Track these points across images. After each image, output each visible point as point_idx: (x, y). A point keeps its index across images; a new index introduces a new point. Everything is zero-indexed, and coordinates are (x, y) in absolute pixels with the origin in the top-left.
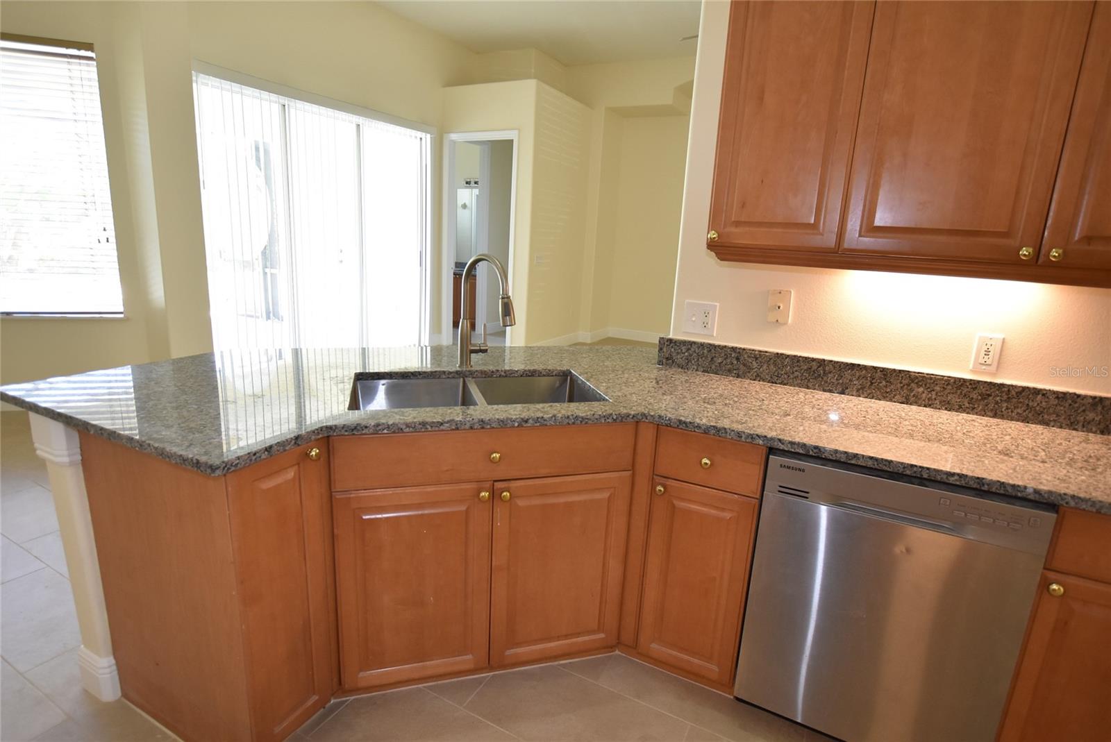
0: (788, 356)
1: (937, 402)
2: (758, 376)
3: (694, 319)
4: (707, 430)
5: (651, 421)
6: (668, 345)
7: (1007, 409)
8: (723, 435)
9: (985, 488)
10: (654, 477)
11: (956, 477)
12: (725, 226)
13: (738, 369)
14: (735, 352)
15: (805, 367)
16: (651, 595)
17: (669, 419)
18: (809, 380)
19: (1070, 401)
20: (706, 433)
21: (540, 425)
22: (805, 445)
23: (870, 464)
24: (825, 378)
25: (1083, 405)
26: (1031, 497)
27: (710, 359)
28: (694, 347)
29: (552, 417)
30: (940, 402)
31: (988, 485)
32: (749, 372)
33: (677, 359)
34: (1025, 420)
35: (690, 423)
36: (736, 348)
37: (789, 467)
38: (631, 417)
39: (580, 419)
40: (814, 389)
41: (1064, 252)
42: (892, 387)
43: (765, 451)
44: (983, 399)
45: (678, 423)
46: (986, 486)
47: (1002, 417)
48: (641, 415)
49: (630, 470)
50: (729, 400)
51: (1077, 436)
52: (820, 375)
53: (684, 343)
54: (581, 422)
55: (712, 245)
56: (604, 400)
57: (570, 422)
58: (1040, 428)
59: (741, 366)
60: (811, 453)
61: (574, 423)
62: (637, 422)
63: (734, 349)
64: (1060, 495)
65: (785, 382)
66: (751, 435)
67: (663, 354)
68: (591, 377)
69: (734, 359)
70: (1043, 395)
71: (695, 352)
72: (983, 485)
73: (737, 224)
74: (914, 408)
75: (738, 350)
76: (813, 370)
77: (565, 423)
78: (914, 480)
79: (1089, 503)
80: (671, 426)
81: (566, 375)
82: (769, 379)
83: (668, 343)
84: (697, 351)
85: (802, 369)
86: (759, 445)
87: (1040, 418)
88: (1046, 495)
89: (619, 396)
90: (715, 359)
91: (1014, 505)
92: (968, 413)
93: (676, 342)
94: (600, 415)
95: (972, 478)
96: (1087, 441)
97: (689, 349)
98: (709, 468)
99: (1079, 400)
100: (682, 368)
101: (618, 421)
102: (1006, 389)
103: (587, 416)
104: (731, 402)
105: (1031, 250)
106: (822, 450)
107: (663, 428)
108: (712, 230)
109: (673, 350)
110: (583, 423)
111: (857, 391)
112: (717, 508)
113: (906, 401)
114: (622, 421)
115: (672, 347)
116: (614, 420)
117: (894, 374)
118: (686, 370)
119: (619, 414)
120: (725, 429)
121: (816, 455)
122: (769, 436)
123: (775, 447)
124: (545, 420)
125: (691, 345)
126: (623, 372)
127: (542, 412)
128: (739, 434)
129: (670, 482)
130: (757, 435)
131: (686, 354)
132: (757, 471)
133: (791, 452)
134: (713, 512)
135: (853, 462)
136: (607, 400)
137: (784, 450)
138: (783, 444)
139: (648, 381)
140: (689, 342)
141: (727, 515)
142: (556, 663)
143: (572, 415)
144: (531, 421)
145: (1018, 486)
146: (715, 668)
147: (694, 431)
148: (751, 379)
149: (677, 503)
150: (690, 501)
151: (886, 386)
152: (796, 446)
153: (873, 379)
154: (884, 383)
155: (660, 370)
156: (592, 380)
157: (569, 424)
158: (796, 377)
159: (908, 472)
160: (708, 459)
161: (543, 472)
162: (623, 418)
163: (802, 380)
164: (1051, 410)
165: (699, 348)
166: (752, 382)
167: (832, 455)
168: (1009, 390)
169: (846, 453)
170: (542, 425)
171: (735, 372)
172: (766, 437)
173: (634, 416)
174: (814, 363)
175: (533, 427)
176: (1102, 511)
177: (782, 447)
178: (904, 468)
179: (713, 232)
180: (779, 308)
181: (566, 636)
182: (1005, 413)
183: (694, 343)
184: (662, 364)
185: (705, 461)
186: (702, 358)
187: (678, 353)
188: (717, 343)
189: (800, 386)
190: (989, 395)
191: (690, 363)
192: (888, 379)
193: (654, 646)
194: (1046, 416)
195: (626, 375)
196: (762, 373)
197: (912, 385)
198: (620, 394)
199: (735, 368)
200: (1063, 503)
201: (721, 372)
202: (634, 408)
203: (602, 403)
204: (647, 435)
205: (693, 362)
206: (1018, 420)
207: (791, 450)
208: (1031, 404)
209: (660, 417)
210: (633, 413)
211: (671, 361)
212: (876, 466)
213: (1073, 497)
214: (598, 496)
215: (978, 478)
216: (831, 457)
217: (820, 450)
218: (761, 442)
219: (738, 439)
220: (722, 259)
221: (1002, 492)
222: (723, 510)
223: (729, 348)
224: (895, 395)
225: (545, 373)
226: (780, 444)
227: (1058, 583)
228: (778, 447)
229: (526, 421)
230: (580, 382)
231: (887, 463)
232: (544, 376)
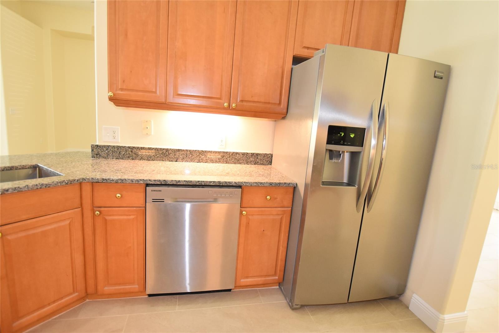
0: (153, 148)
1: (209, 160)
2: (142, 158)
3: (108, 135)
4: (117, 182)
5: (88, 181)
6: (95, 148)
7: (230, 160)
8: (125, 182)
9: (221, 185)
10: (94, 208)
11: (213, 183)
12: (116, 91)
13: (132, 156)
14: (130, 149)
15: (161, 152)
16: (101, 265)
17: (97, 179)
18: (163, 158)
19: (246, 155)
20: (116, 183)
21: (18, 192)
22: (160, 180)
23: (185, 183)
24: (169, 156)
25: (249, 156)
26: (234, 185)
27: (118, 153)
28: (110, 148)
29: (25, 186)
30: (210, 160)
31: (222, 183)
32: (138, 157)
33: (102, 154)
34: (235, 163)
35: (108, 179)
36: (130, 147)
37: (155, 191)
38: (76, 181)
39: (45, 185)
40: (166, 161)
41: (236, 105)
42: (194, 156)
43: (144, 186)
44: (222, 158)
45: (102, 180)
46: (221, 184)
47: (229, 163)
48: (82, 179)
49: (80, 208)
50: (128, 168)
51: (249, 166)
52: (167, 155)
53: (105, 146)
54: (46, 187)
55: (111, 99)
56: (60, 175)
57: (38, 188)
58: (239, 165)
59: (134, 154)
60: (163, 183)
61: (41, 188)
62: (80, 183)
63: (129, 147)
64: (241, 182)
65: (154, 159)
66: (137, 180)
67: (94, 153)
68: (52, 166)
69: (130, 152)
70: (239, 154)
71: (110, 150)
72: (221, 183)
73: (122, 89)
74: (202, 163)
75: (131, 148)
76: (164, 153)
77: (35, 188)
78: (200, 187)
79: (249, 183)
80: (99, 182)
81: (35, 167)
82: (147, 159)
83: (96, 147)
84: (112, 150)
85: (160, 153)
86: (141, 184)
87: (239, 162)
88: (238, 183)
89: (69, 173)
90: (121, 152)
91: (230, 188)
92: (219, 163)
93: (100, 146)
94: (57, 182)
95: (217, 182)
96: (250, 167)
97: (107, 149)
98: (120, 198)
99: (248, 155)
100: (105, 158)
101: (69, 183)
102: (228, 153)
103: (49, 183)
104: (129, 169)
105: (227, 104)
106: (167, 181)
107: (94, 183)
108: (110, 92)
109: (99, 150)
110: (47, 187)
111: (182, 160)
112: (127, 215)
113: (199, 162)
114: (71, 184)
115: (98, 149)
116: (66, 183)
117: (194, 152)
118: (107, 159)
119: (69, 180)
120: (125, 179)
121: (165, 183)
122: (145, 179)
123: (148, 183)
124: (21, 189)
125: (108, 147)
126: (72, 163)
127: (19, 185)
128: (132, 181)
129: (102, 209)
130: (140, 180)
131: (106, 151)
132: (142, 195)
133: (155, 184)
134: (125, 217)
135: (179, 184)
136: (62, 175)
137: (152, 184)
138: (151, 181)
139: (86, 165)
140: (107, 146)
141: (132, 217)
142: (50, 319)
143: (39, 184)
144: (10, 190)
145: (230, 182)
146: (137, 286)
147: (111, 183)
148: (139, 160)
149: (107, 218)
150: (113, 215)
151: (191, 157)
152: (156, 181)
153: (187, 154)
154: (191, 155)
155: (93, 160)
156: (52, 167)
157: (38, 189)
158: (158, 157)
159: (198, 184)
160: (119, 194)
161: (24, 217)
162: (71, 182)
163: (160, 158)
164: (241, 159)
165: (112, 148)
166: (139, 161)
167: (171, 182)
168: (229, 154)
169: (176, 181)
170: (19, 191)
171: (131, 157)
172: (144, 180)
173: (78, 180)
174: (164, 150)
175: (12, 193)
176: (252, 185)
177: (151, 183)
178: (196, 182)
179: (111, 93)
180: (147, 128)
181: (54, 302)
182: (229, 162)
183: (110, 146)
184: (94, 157)
185: (118, 195)
186: (114, 153)
187: (102, 151)
188: (121, 145)
189: (159, 160)
190: (224, 156)
191: (109, 156)
192: (192, 154)
193: (106, 288)
194: (240, 161)
195: (73, 164)
196: (143, 157)
197: (200, 155)
198: (69, 172)
199: (131, 155)
200: (242, 185)
201: (125, 158)
202: (77, 177)
203: (58, 176)
204: (87, 189)
205: (110, 155)
206: (233, 164)
207: (155, 183)
208: (236, 157)
209: (92, 178)
210: (77, 179)
211: (99, 156)
212: (187, 184)
213: (245, 182)
214: (62, 224)
215: (219, 182)
216: (170, 184)
217: (166, 181)
218: (142, 182)
219: (132, 183)
220: (117, 106)
221: (226, 185)
222: (130, 215)
223: (127, 147)
224: (195, 160)
225: (20, 168)
226: (150, 182)
227: (245, 211)
228: (149, 183)
229: (7, 190)
230: (45, 169)
231: (190, 182)
232: (20, 169)
